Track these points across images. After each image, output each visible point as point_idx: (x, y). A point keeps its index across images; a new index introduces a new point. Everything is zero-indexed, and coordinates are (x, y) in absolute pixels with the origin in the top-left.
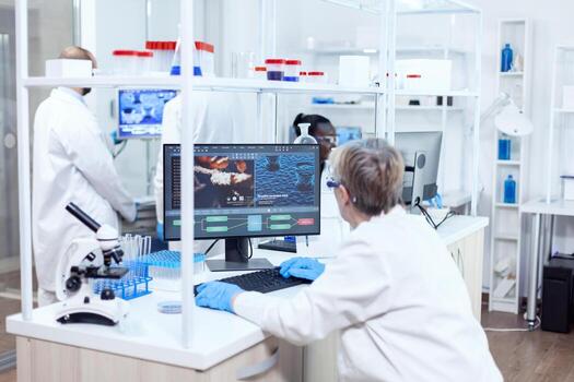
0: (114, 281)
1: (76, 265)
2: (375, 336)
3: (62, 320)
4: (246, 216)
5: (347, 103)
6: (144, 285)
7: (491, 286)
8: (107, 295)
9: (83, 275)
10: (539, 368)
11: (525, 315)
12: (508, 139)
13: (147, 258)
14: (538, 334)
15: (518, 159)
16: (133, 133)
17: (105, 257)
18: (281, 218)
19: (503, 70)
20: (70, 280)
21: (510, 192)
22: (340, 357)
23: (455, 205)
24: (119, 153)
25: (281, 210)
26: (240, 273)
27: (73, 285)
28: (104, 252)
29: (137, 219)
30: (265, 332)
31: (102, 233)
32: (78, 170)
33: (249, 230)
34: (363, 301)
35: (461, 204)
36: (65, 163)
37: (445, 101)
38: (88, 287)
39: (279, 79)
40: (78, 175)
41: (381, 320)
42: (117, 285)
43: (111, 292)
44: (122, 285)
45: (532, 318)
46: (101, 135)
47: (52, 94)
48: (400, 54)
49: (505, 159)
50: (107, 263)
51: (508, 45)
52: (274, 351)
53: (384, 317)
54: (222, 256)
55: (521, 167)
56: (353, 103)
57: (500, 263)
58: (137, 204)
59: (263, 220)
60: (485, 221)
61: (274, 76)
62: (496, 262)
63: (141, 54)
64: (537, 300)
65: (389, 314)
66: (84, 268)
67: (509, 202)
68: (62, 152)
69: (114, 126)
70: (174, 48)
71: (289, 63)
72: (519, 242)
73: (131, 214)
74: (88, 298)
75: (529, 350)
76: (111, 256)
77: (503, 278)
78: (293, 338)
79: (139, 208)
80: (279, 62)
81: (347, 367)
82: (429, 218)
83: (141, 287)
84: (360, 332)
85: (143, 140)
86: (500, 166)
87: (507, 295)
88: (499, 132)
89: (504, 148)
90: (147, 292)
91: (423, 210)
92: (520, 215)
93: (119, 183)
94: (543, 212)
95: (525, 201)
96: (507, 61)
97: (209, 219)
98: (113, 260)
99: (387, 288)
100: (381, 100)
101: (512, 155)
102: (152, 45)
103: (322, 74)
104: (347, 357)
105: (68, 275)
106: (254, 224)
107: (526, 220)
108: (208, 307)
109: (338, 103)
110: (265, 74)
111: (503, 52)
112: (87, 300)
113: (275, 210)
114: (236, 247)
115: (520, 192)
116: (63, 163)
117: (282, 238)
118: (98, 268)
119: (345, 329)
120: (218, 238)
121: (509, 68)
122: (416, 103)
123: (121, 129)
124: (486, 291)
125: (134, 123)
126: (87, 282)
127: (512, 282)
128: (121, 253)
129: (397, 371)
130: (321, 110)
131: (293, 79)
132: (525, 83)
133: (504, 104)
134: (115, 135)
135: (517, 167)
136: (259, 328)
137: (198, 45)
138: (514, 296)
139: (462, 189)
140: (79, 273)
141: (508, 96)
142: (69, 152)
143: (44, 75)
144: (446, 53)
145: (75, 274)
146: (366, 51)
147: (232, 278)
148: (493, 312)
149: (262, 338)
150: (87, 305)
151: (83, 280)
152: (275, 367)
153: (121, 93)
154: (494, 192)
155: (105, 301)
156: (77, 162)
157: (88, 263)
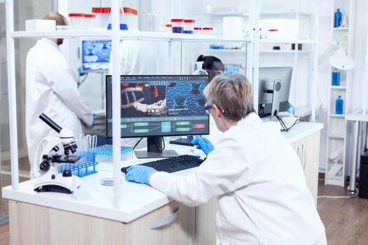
0: (72, 164)
1: (46, 154)
2: (240, 201)
3: (37, 190)
4: (161, 122)
5: (232, 48)
6: (92, 167)
7: (326, 168)
8: (66, 174)
9: (51, 161)
10: (356, 222)
11: (349, 188)
12: (338, 72)
13: (94, 150)
14: (357, 200)
15: (345, 85)
16: (92, 68)
17: (65, 149)
18: (184, 123)
19: (335, 26)
20: (42, 164)
21: (339, 107)
22: (218, 215)
23: (303, 115)
24: (83, 81)
25: (183, 118)
26: (156, 160)
27: (45, 167)
28: (64, 145)
29: (94, 125)
30: (169, 198)
31: (63, 133)
32: (54, 93)
33: (163, 131)
34: (232, 178)
35: (306, 115)
36: (46, 88)
37: (296, 47)
38: (54, 169)
39: (180, 32)
40: (55, 96)
41: (244, 190)
42: (74, 167)
43: (70, 171)
44: (78, 167)
45: (353, 189)
46: (69, 70)
47: (37, 43)
48: (263, 16)
49: (336, 85)
50: (66, 153)
51: (338, 10)
52: (175, 210)
53: (246, 188)
54: (145, 149)
55: (347, 91)
56: (236, 48)
57: (333, 154)
58: (94, 115)
59: (172, 125)
60: (321, 126)
61: (177, 30)
62: (330, 152)
63: (87, 16)
64: (356, 178)
65: (249, 187)
66: (51, 156)
67: (339, 113)
68: (44, 81)
69: (79, 64)
70: (110, 12)
71: (186, 21)
72: (345, 140)
73: (90, 121)
74: (54, 175)
75: (351, 210)
76: (69, 148)
77: (334, 163)
78: (186, 202)
79: (96, 117)
80: (180, 21)
81: (222, 221)
82: (283, 123)
83: (90, 168)
84: (231, 198)
85: (98, 73)
86: (332, 90)
87: (337, 175)
88: (332, 67)
89: (336, 78)
90: (94, 172)
91: (279, 118)
92: (346, 122)
93: (81, 101)
94: (361, 120)
95: (350, 112)
96: (338, 19)
97: (136, 125)
98: (70, 151)
99: (247, 169)
100: (250, 46)
101: (341, 83)
102: (96, 10)
103: (212, 29)
104: (222, 214)
105: (41, 160)
106: (166, 127)
107: (350, 125)
108: (133, 181)
109: (227, 49)
110: (171, 29)
111: (335, 14)
112: (53, 177)
113: (179, 118)
114: (154, 143)
115: (346, 107)
116: (45, 88)
117: (186, 137)
118: (61, 156)
119: (221, 196)
120: (142, 137)
121: (339, 25)
122: (277, 48)
123: (83, 66)
124: (322, 172)
125: (92, 62)
126: (53, 165)
127: (340, 166)
128: (75, 147)
129: (254, 224)
130: (215, 53)
131: (190, 32)
132: (350, 35)
133: (336, 49)
134: (80, 70)
135: (344, 90)
136: (165, 196)
137: (126, 10)
138: (341, 175)
139: (308, 105)
140: (48, 160)
141: (338, 43)
142: (49, 81)
143: (25, 30)
144: (298, 15)
145: (45, 160)
146: (244, 14)
147: (150, 163)
148: (328, 185)
149: (167, 202)
150: (53, 180)
151: (51, 164)
152: (176, 221)
153: (83, 42)
154: (329, 107)
155: (65, 178)
156: (54, 87)
157: (54, 153)
